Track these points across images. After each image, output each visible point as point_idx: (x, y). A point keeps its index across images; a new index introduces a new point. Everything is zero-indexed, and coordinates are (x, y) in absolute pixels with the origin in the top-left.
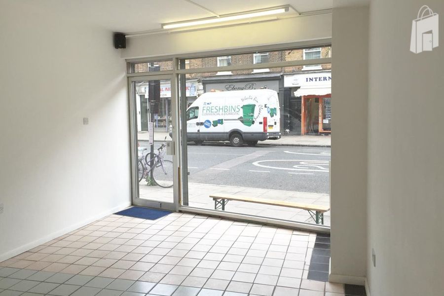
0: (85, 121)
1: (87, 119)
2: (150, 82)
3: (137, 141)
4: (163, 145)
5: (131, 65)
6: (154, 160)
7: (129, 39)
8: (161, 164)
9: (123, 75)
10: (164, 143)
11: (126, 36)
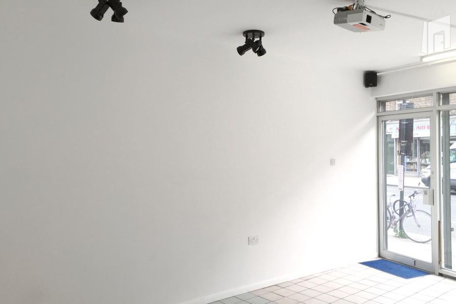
0: (332, 162)
1: (334, 160)
2: (401, 121)
3: (386, 185)
4: (415, 192)
5: (381, 103)
6: (404, 208)
7: (380, 76)
8: (413, 213)
9: (373, 114)
10: (417, 190)
11: (378, 74)
